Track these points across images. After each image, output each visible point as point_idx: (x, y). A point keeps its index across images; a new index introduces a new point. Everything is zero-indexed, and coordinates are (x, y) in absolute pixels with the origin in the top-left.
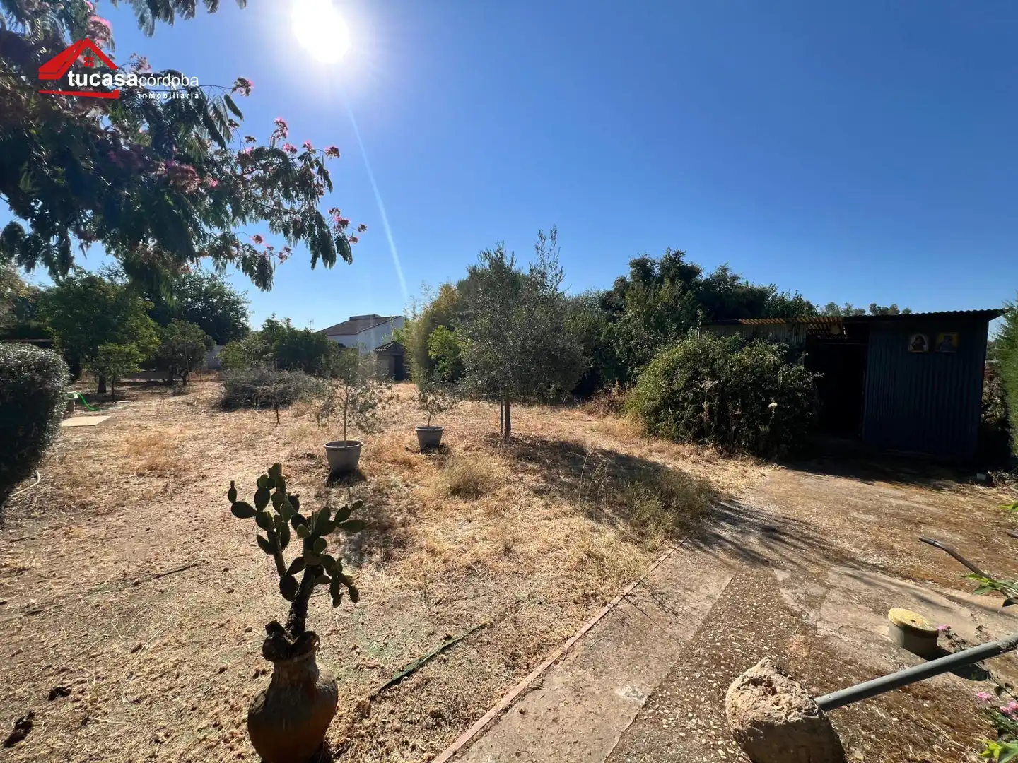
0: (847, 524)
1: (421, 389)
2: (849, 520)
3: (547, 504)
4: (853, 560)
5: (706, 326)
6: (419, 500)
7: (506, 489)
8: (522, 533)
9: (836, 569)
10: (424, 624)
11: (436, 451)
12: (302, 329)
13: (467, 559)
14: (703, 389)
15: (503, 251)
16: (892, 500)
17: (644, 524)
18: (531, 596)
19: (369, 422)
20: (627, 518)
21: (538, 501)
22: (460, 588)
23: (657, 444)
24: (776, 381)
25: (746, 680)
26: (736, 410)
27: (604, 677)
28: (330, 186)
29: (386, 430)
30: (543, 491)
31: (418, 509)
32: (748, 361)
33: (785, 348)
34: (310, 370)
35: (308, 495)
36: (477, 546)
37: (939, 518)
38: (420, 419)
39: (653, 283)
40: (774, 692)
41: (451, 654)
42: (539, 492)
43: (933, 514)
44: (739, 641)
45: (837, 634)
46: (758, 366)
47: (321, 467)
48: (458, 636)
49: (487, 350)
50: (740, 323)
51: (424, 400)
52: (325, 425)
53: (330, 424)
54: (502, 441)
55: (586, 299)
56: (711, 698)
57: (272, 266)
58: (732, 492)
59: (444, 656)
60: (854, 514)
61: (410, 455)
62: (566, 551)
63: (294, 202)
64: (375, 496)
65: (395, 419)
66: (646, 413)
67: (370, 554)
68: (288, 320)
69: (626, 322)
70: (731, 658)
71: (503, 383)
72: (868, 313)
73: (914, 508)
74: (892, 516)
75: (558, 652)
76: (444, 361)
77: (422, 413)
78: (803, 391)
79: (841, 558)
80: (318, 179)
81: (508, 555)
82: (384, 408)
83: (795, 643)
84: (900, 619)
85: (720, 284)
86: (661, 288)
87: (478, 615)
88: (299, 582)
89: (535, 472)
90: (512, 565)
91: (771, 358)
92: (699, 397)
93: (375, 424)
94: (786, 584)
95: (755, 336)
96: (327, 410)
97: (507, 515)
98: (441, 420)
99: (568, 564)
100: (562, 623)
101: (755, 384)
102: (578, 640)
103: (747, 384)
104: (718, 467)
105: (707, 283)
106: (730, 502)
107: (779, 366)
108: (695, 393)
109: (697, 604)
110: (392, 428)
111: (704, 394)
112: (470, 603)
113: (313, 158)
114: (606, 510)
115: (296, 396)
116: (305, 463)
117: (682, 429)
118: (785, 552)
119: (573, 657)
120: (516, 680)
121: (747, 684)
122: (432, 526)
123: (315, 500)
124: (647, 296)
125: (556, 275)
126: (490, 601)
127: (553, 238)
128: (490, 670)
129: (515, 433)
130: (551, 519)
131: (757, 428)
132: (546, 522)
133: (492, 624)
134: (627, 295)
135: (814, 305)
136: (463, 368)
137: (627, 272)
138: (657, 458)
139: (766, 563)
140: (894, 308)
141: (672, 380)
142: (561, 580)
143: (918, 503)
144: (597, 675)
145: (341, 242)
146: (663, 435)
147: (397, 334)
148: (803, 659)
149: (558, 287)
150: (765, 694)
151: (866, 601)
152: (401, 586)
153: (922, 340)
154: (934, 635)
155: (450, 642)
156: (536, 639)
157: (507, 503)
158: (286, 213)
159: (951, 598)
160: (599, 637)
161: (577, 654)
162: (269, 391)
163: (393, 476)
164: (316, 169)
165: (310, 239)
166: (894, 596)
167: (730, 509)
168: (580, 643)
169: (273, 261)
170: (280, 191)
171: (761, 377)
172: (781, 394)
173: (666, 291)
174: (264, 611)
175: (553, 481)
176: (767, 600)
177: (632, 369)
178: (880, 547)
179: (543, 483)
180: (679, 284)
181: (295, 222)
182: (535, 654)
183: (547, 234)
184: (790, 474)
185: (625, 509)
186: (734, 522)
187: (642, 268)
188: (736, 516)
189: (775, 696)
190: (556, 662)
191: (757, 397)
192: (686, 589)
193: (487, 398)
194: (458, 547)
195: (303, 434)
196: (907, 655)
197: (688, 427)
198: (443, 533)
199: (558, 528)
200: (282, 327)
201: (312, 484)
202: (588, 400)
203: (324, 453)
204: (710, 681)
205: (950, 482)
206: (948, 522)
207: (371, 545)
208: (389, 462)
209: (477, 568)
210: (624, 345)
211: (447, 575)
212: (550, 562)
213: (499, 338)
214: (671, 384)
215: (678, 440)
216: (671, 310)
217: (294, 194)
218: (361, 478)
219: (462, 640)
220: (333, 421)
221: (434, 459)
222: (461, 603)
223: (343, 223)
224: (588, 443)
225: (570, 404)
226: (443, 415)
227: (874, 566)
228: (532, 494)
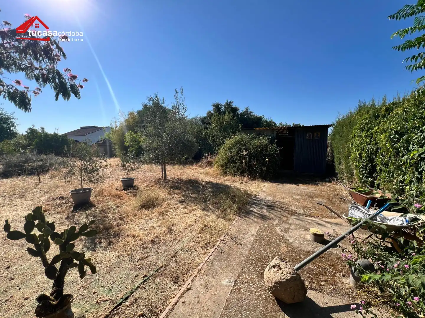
0: (293, 200)
1: (122, 160)
2: (293, 199)
3: (185, 207)
4: (296, 213)
5: (243, 131)
6: (125, 213)
7: (167, 203)
8: (176, 221)
9: (292, 217)
10: (132, 272)
11: (132, 189)
12: (52, 133)
13: (151, 237)
14: (243, 155)
15: (158, 97)
16: (305, 190)
17: (225, 210)
18: (182, 248)
19: (96, 178)
20: (218, 208)
21: (181, 206)
22: (149, 251)
23: (227, 177)
24: (267, 151)
25: (271, 266)
26: (254, 162)
27: (217, 277)
28: (64, 56)
29: (104, 181)
30: (183, 202)
31: (124, 217)
32: (257, 143)
33: (269, 138)
34: (58, 154)
35: (61, 218)
36: (155, 231)
37: (318, 195)
38: (123, 175)
39: (222, 113)
40: (281, 269)
41: (147, 283)
42: (181, 202)
43: (317, 193)
44: (264, 250)
45: (295, 241)
46: (261, 145)
47: (68, 203)
48: (150, 274)
49: (154, 142)
50: (254, 129)
51: (124, 166)
52: (70, 181)
53: (72, 181)
54: (163, 182)
55: (196, 119)
56: (257, 276)
57: (29, 97)
58: (255, 193)
59: (144, 285)
60: (295, 197)
61: (118, 192)
62: (195, 226)
63: (41, 63)
64: (101, 214)
65: (109, 176)
66: (222, 166)
67: (100, 243)
68: (43, 129)
69: (212, 129)
70: (262, 258)
71: (162, 156)
72: (292, 126)
73: (311, 192)
74: (306, 196)
75: (197, 271)
76: (132, 147)
77: (123, 172)
78: (276, 154)
79: (293, 213)
80: (56, 52)
81: (170, 232)
82: (103, 170)
83: (283, 248)
84: (313, 232)
85: (246, 115)
86: (225, 115)
87: (159, 262)
88: (58, 268)
89: (179, 193)
90: (172, 236)
91: (265, 142)
92: (242, 158)
93: (98, 179)
94: (277, 226)
95: (259, 134)
96: (70, 173)
97: (168, 214)
98: (133, 175)
99: (197, 232)
100: (196, 258)
101: (261, 152)
102: (204, 264)
103: (258, 152)
104: (249, 184)
105: (241, 114)
106: (255, 197)
107: (268, 145)
108: (240, 157)
109: (248, 239)
110: (108, 180)
111: (243, 157)
112: (155, 257)
113: (52, 40)
114: (210, 206)
115: (51, 167)
116: (58, 202)
117: (236, 170)
118: (275, 214)
119: (203, 272)
120: (179, 288)
121: (271, 268)
122: (132, 224)
123: (66, 220)
124: (220, 119)
125: (184, 108)
126: (164, 254)
127: (182, 93)
128: (166, 287)
129: (168, 177)
130: (188, 213)
131: (261, 169)
132: (186, 215)
133: (165, 265)
134: (212, 118)
135: (276, 123)
136: (143, 150)
137: (211, 109)
138: (227, 183)
139: (270, 219)
140: (299, 124)
141: (231, 152)
142: (195, 239)
143: (312, 190)
144: (214, 278)
145: (73, 87)
146: (229, 174)
147: (107, 135)
148: (286, 253)
149: (185, 114)
150: (278, 270)
151: (302, 227)
152: (118, 256)
153: (310, 135)
154: (323, 235)
155: (146, 278)
156: (186, 267)
157: (167, 209)
158: (36, 69)
159: (325, 222)
160: (213, 260)
161: (204, 270)
162: (33, 166)
163: (110, 203)
164: (55, 46)
165: (53, 84)
166: (309, 223)
167: (255, 200)
168: (205, 265)
169: (30, 95)
170: (31, 56)
171: (262, 150)
172: (269, 156)
173: (227, 117)
174: (36, 286)
175: (187, 197)
176: (272, 233)
177: (215, 148)
178: (303, 207)
179: (183, 198)
180: (232, 114)
181: (43, 75)
182: (186, 274)
183: (179, 90)
184: (274, 184)
185: (217, 205)
186: (257, 205)
187: (217, 107)
188: (258, 203)
189: (281, 270)
190: (196, 276)
191: (261, 157)
192: (244, 234)
193: (154, 163)
194: (146, 232)
195: (56, 187)
196: (316, 244)
197: (238, 170)
198: (138, 227)
199: (191, 217)
200: (39, 132)
201: (63, 212)
202: (198, 161)
203: (70, 195)
204: (256, 269)
205: (320, 182)
206: (321, 196)
207: (100, 238)
208: (108, 196)
209: (157, 240)
210: (212, 138)
211: (142, 246)
212: (189, 232)
213: (159, 136)
214: (231, 154)
215: (234, 175)
216: (229, 124)
217: (41, 58)
218: (92, 205)
219: (152, 275)
220: (74, 179)
221: (131, 193)
222: (151, 258)
223: (74, 77)
224: (200, 179)
225: (191, 163)
226: (134, 172)
227: (303, 214)
228: (178, 203)
